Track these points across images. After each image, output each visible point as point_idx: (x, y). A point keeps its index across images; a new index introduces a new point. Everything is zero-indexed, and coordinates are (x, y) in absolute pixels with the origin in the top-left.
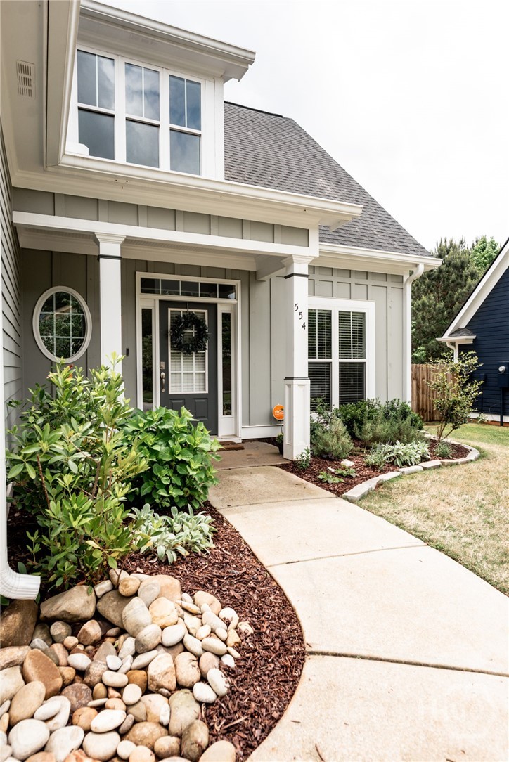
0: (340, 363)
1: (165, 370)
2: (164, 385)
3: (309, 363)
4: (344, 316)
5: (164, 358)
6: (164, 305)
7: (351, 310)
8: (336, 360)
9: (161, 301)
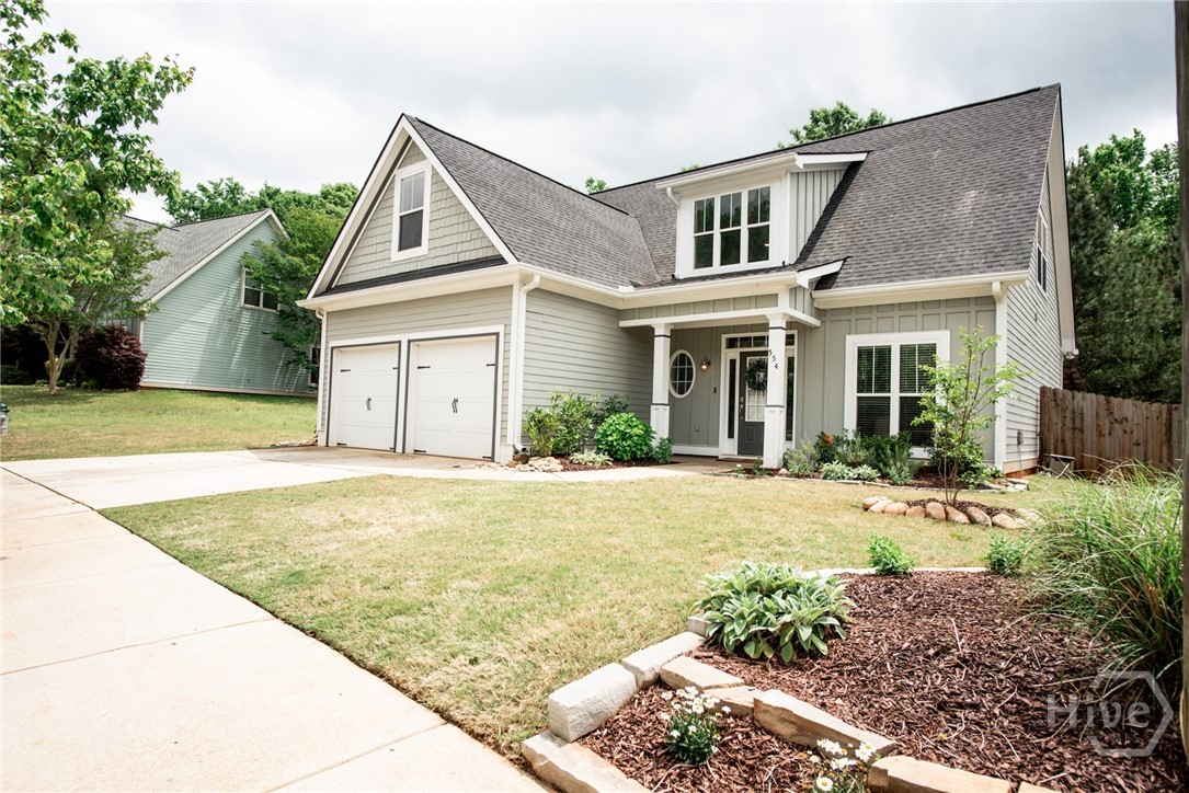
0: (901, 398)
1: (742, 403)
2: (742, 413)
3: (858, 398)
4: (907, 351)
5: (742, 394)
6: (743, 356)
7: (917, 343)
8: (895, 395)
9: (741, 353)
